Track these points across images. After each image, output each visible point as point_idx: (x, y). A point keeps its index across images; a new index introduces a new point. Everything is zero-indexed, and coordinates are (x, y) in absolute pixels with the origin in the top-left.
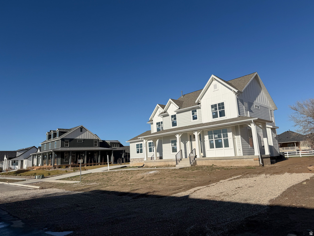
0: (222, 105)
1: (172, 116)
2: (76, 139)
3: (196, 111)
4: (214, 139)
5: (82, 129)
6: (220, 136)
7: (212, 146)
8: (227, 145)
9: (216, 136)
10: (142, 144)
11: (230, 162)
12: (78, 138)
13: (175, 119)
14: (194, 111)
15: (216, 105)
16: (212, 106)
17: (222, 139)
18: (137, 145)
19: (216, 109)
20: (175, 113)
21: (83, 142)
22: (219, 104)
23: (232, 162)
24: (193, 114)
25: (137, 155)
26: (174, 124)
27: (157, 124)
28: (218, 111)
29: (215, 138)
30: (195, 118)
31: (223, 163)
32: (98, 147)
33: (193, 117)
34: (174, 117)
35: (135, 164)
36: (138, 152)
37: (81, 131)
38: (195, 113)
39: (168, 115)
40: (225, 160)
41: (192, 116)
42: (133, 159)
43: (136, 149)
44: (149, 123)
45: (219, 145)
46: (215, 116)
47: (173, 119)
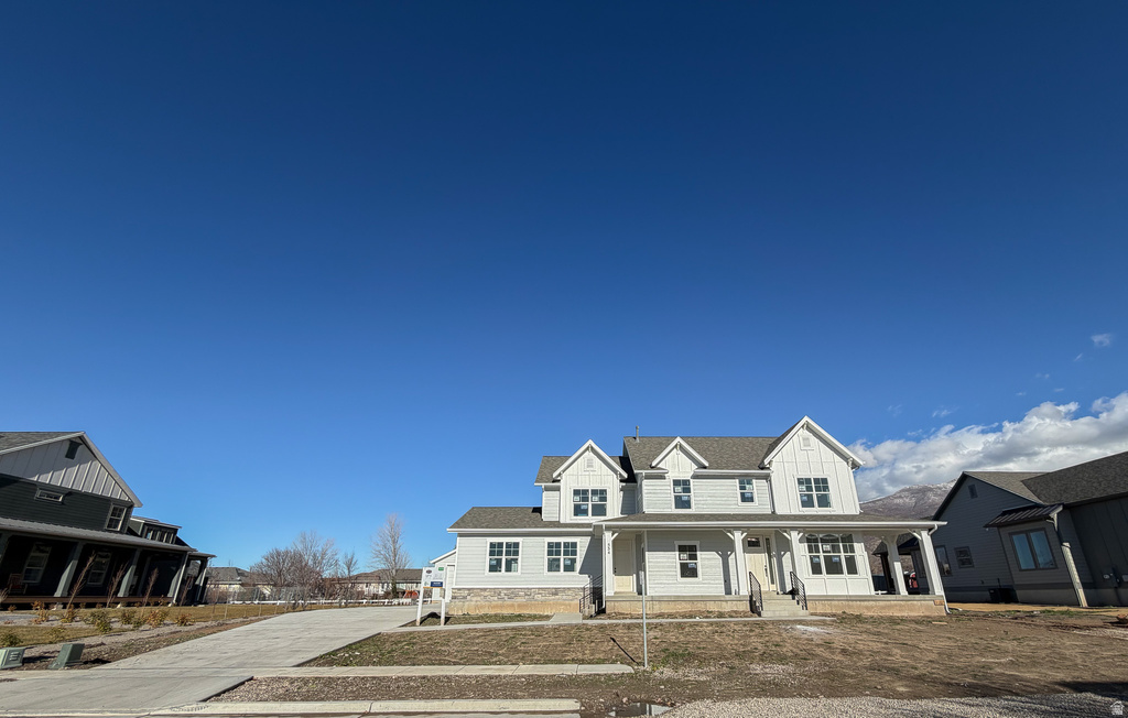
0: (822, 484)
1: (676, 483)
2: (34, 484)
3: (749, 483)
4: (821, 554)
5: (75, 449)
6: (836, 549)
7: (816, 569)
8: (852, 569)
9: (828, 547)
10: (516, 545)
11: (883, 608)
12: (46, 479)
13: (687, 490)
14: (745, 481)
15: (808, 481)
16: (800, 482)
17: (842, 554)
18: (492, 545)
19: (809, 489)
20: (687, 476)
21: (62, 503)
22: (817, 480)
23: (890, 607)
24: (742, 488)
25: (491, 577)
26: (682, 503)
27: (576, 492)
28: (814, 493)
29: (824, 552)
30: (746, 498)
31: (867, 608)
32: (120, 532)
33: (742, 494)
34: (684, 485)
35: (477, 607)
36: (494, 568)
37: (71, 454)
38: (747, 486)
39: (662, 477)
40: (871, 603)
41: (739, 491)
42: (469, 589)
43: (488, 557)
44: (543, 485)
45: (834, 568)
46: (808, 502)
47: (679, 489)
